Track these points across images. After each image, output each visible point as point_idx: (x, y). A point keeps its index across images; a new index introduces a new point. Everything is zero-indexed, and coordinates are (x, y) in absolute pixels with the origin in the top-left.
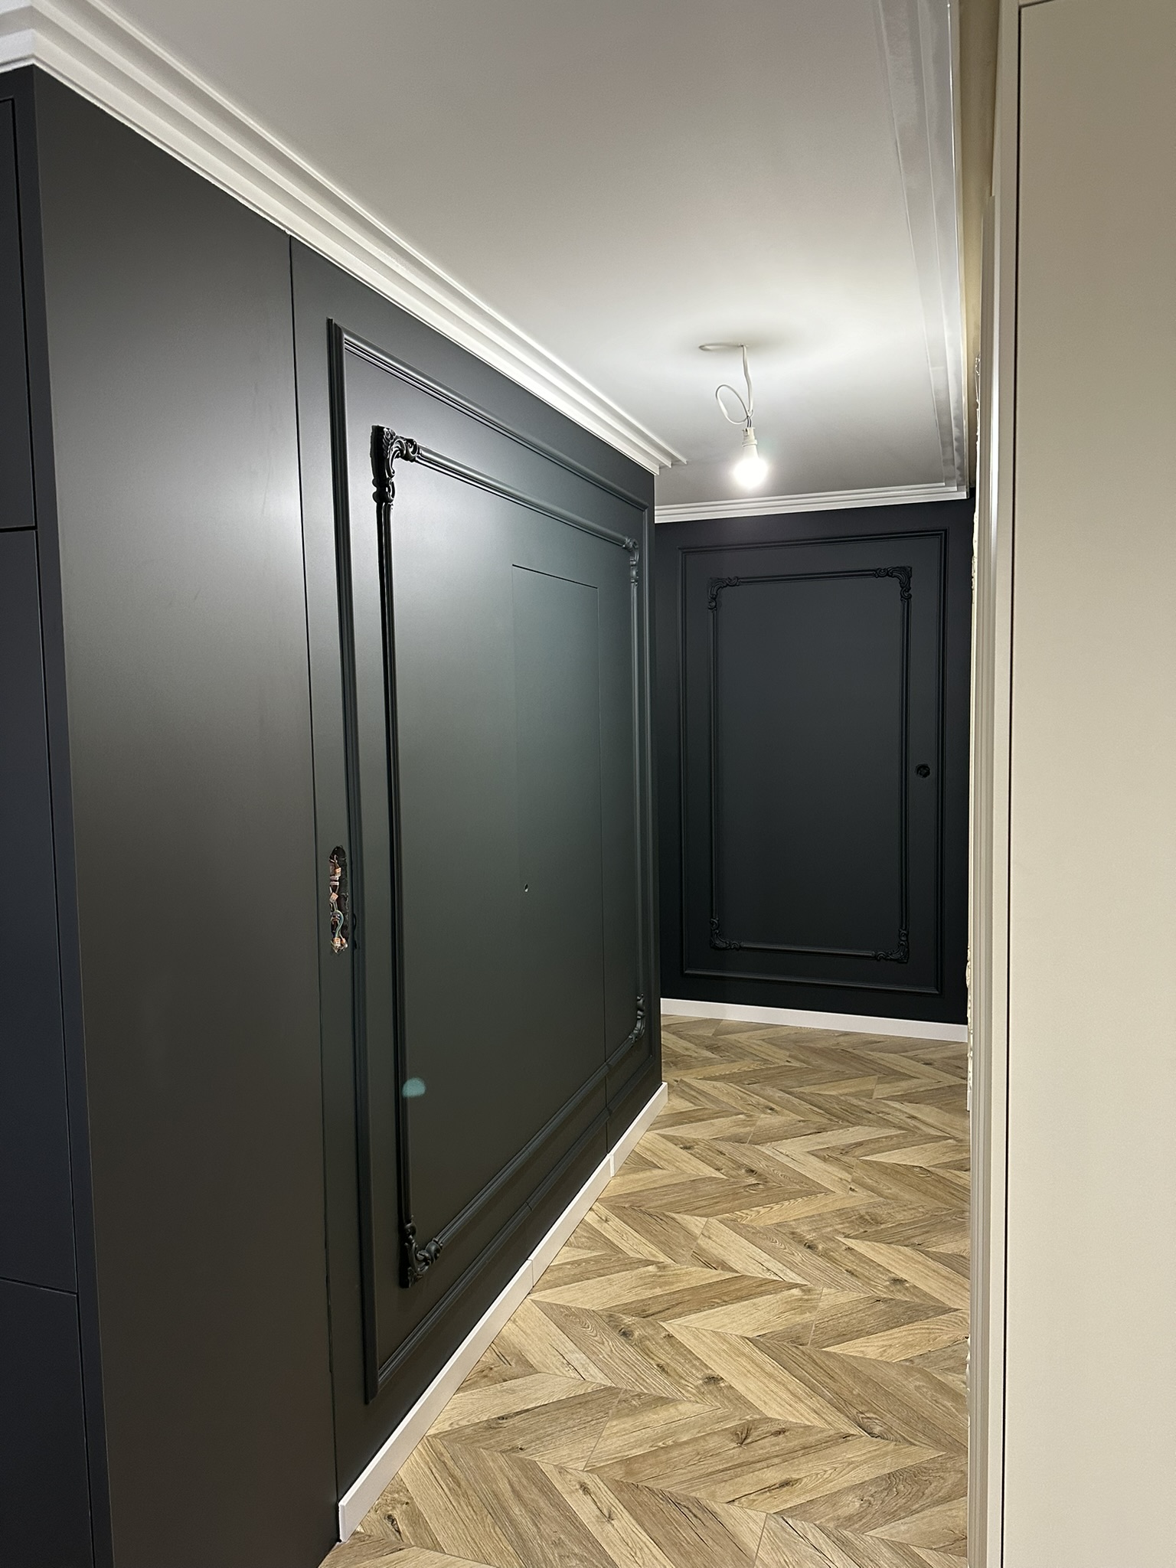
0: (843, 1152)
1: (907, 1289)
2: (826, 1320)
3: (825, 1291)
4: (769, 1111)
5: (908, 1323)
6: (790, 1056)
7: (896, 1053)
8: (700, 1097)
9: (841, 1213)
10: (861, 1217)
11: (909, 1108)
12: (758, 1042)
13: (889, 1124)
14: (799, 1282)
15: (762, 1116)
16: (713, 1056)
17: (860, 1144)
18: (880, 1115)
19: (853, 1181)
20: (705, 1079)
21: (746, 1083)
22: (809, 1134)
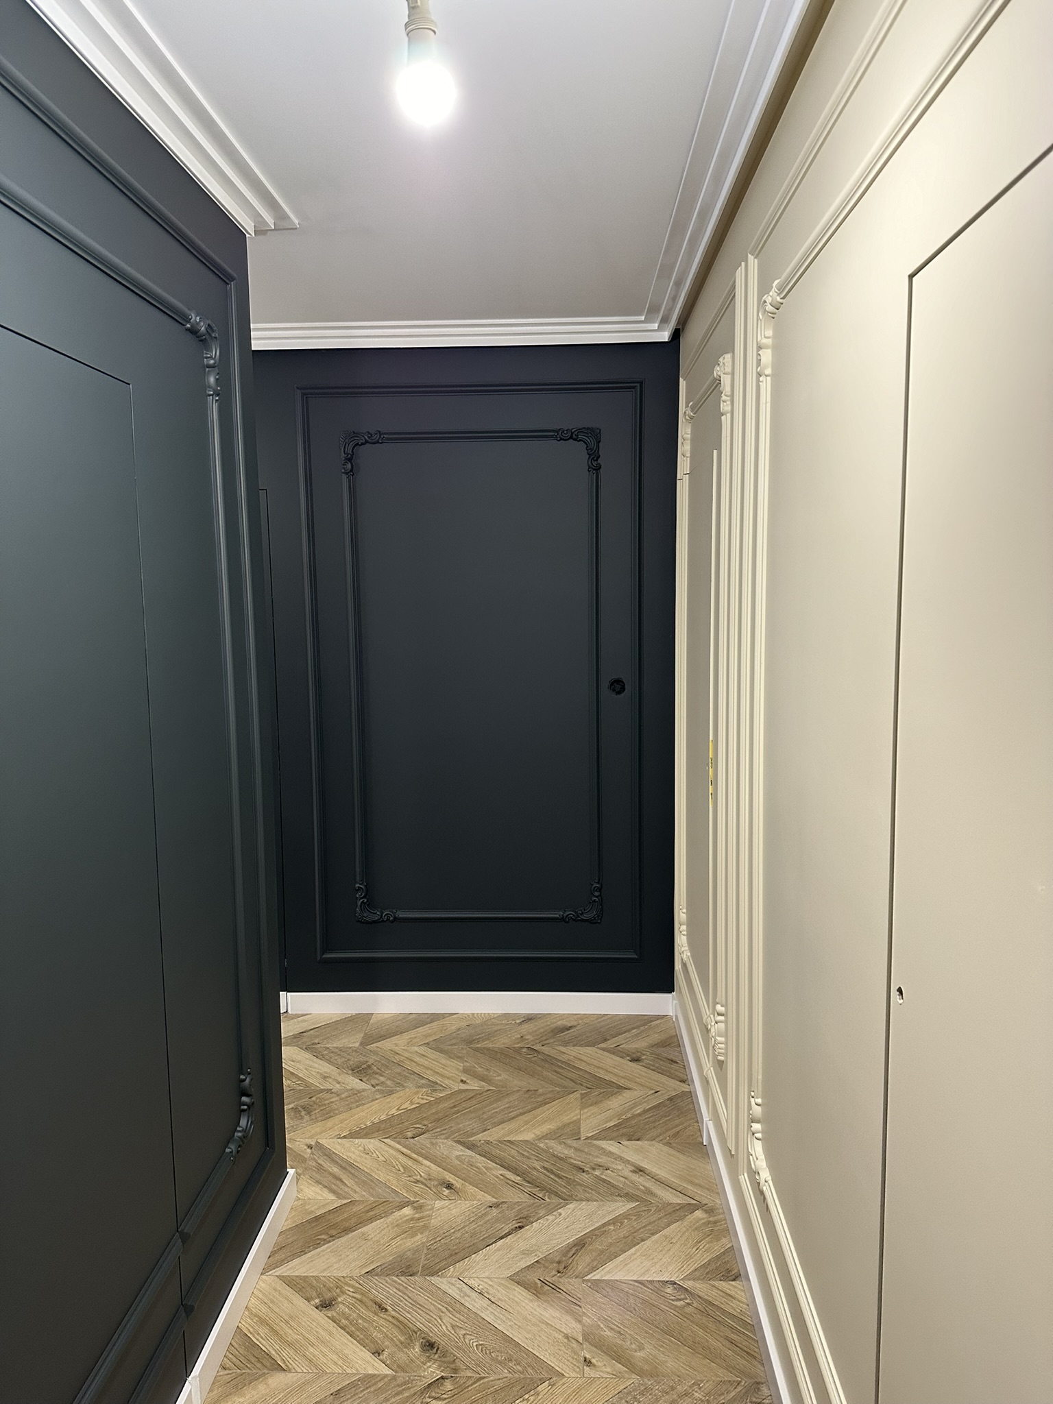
0: (561, 1268)
4: (446, 1192)
6: (466, 1071)
7: (593, 1045)
8: (344, 1177)
11: (630, 1151)
12: (422, 1050)
13: (613, 1191)
15: (438, 1204)
16: (362, 1085)
17: (581, 1244)
18: (597, 1173)
19: (586, 1338)
20: (353, 1135)
21: (409, 1134)
22: (509, 1234)
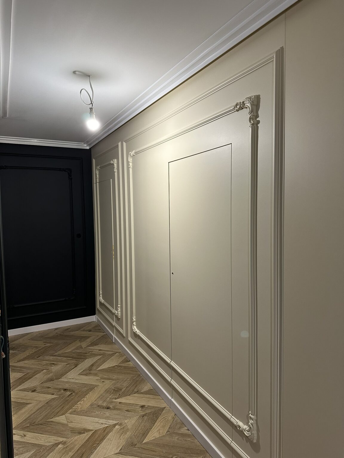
0: (90, 370)
1: (147, 408)
2: (135, 432)
3: (126, 421)
4: (53, 365)
5: (157, 419)
6: (44, 342)
7: (77, 331)
8: (22, 369)
9: (107, 391)
10: (114, 390)
11: (96, 347)
12: (28, 341)
13: (95, 355)
14: (115, 423)
15: (52, 368)
16: (14, 352)
17: (92, 365)
18: (90, 353)
19: (101, 378)
20: (18, 362)
21: (36, 358)
22: (74, 368)
